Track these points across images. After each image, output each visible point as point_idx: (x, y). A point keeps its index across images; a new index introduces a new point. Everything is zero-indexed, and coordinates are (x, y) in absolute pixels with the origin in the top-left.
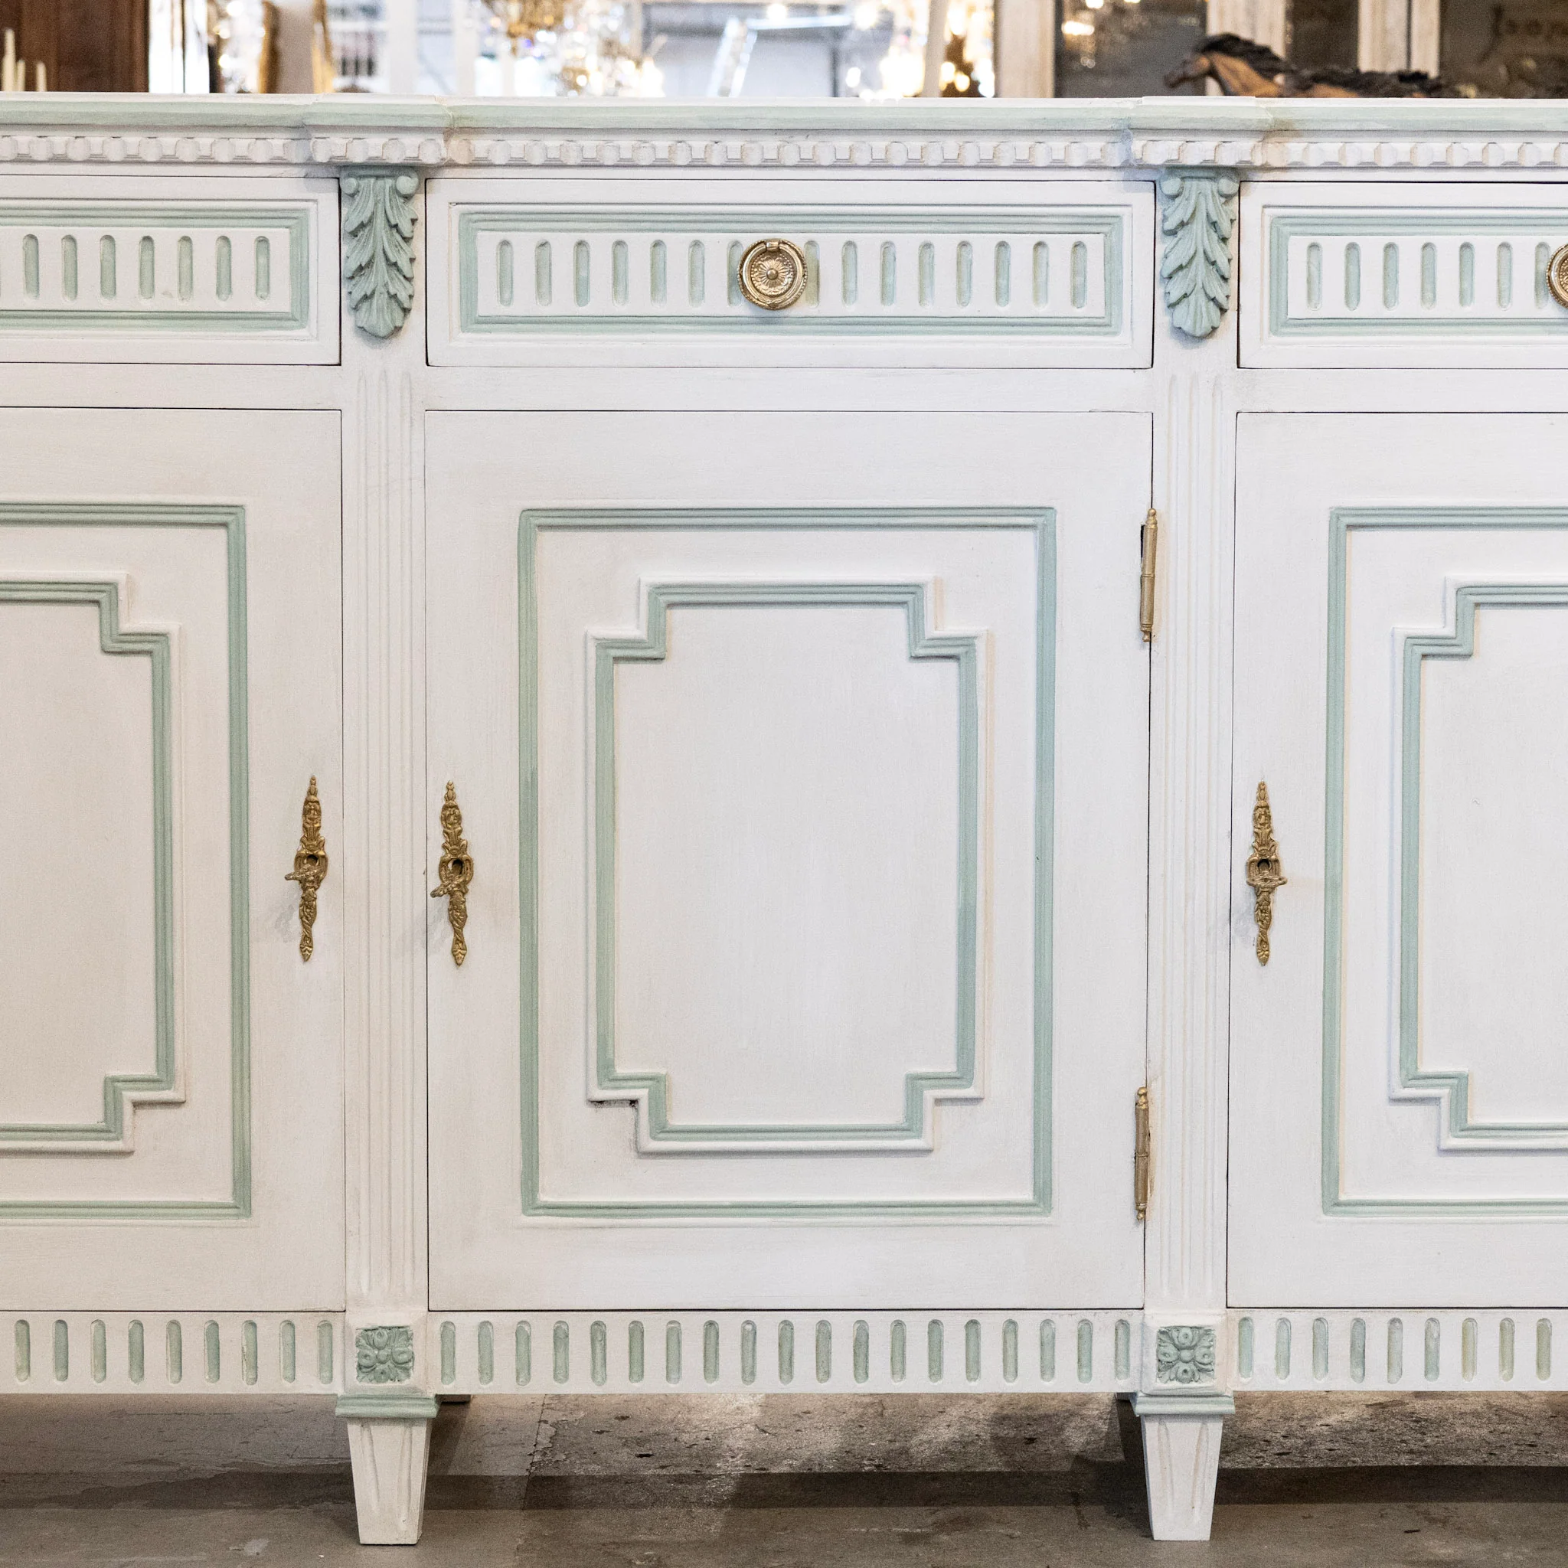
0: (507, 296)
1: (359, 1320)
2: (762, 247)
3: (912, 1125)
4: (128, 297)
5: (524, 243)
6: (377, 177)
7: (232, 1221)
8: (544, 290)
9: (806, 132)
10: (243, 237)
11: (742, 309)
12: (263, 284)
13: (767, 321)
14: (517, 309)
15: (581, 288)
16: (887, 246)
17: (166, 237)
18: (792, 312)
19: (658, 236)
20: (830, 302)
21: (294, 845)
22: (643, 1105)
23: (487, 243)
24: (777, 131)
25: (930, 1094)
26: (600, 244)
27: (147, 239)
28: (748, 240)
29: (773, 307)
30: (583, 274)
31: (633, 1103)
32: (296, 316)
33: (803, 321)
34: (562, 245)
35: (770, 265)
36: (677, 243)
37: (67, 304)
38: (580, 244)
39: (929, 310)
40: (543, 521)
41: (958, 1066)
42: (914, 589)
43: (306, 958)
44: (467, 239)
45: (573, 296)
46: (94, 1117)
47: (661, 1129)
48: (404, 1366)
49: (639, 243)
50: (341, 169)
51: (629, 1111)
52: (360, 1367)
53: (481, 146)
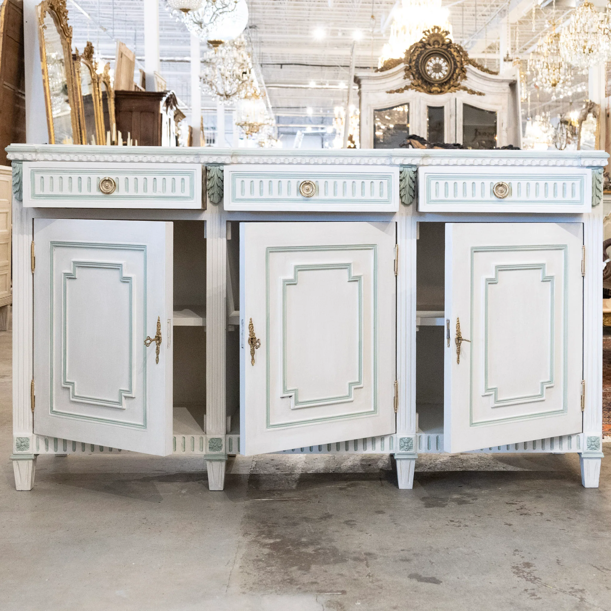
0: (243, 194)
2: (305, 182)
4: (150, 193)
5: (247, 181)
6: (215, 166)
8: (252, 192)
9: (315, 156)
10: (178, 178)
11: (300, 197)
12: (183, 190)
13: (307, 200)
14: (245, 197)
15: (261, 192)
16: (335, 182)
17: (159, 178)
18: (312, 198)
19: (280, 179)
20: (321, 196)
23: (238, 181)
24: (309, 156)
25: (353, 387)
26: (266, 181)
27: (155, 179)
28: (302, 181)
29: (308, 197)
30: (262, 189)
31: (290, 397)
32: (191, 197)
33: (315, 200)
34: (257, 181)
35: (307, 186)
36: (284, 181)
37: (135, 194)
38: (261, 181)
39: (345, 198)
41: (359, 380)
42: (349, 265)
44: (233, 180)
45: (259, 194)
47: (297, 403)
49: (275, 181)
51: (289, 399)
53: (240, 159)
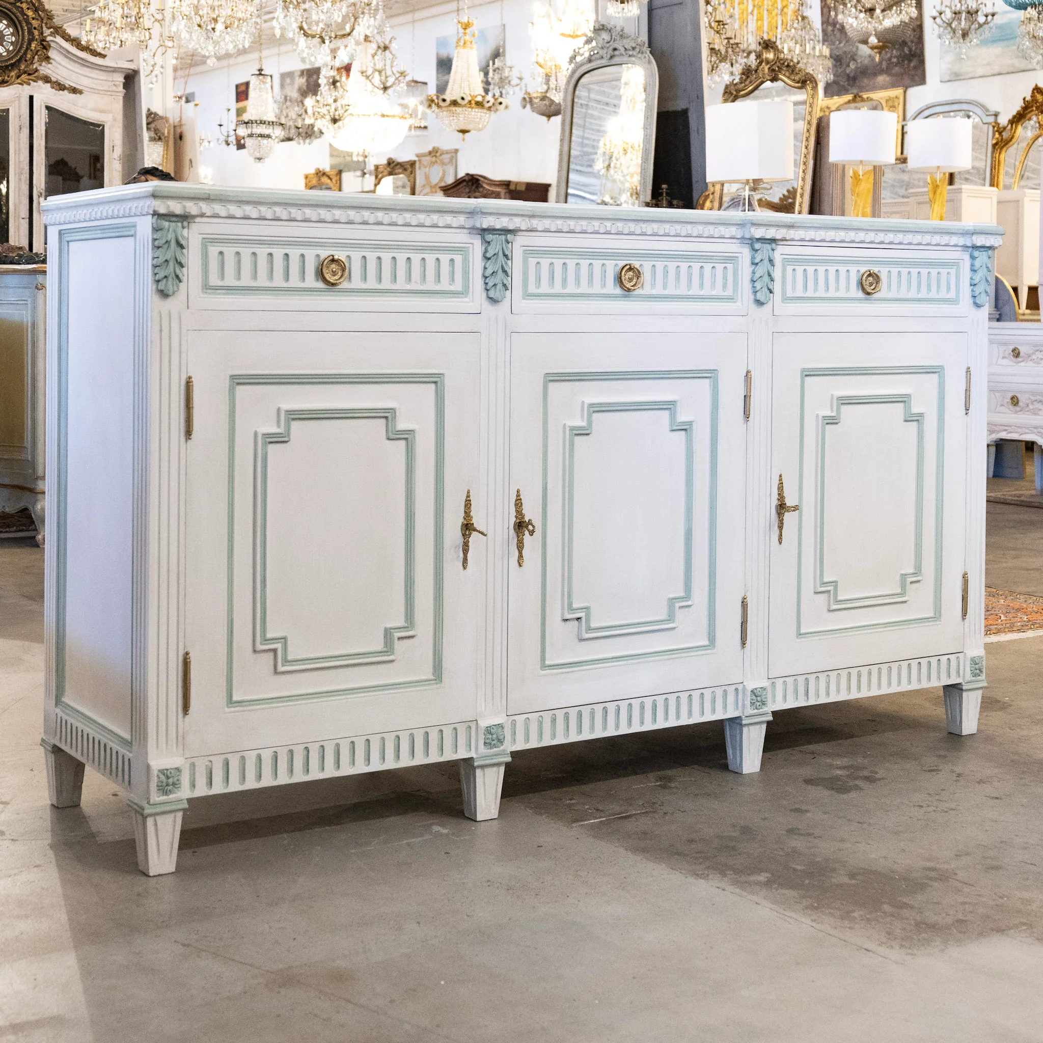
0: (539, 285)
1: (484, 723)
2: (628, 266)
3: (671, 618)
4: (401, 284)
5: (545, 262)
6: (499, 235)
7: (435, 686)
8: (551, 283)
9: (644, 221)
10: (445, 258)
11: (619, 291)
12: (452, 279)
13: (626, 296)
14: (541, 291)
15: (564, 282)
16: (665, 267)
17: (416, 258)
18: (635, 293)
19: (591, 261)
20: (646, 289)
21: (461, 520)
22: (584, 620)
23: (532, 262)
24: (634, 220)
25: (678, 605)
26: (571, 264)
27: (409, 258)
28: (623, 263)
29: (630, 291)
30: (565, 276)
31: (578, 619)
32: (464, 292)
33: (639, 296)
34: (558, 264)
35: (630, 274)
36: (597, 264)
37: (377, 286)
38: (564, 264)
39: (678, 292)
40: (551, 378)
41: (685, 592)
42: (673, 403)
43: (465, 568)
44: (525, 261)
45: (561, 285)
46: (380, 647)
47: (589, 629)
48: (501, 741)
49: (584, 264)
50: (483, 231)
51: (576, 622)
52: (485, 743)
53: (535, 223)
